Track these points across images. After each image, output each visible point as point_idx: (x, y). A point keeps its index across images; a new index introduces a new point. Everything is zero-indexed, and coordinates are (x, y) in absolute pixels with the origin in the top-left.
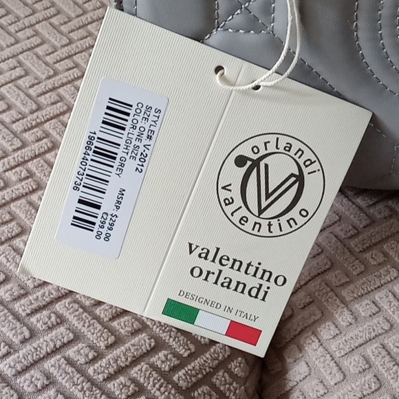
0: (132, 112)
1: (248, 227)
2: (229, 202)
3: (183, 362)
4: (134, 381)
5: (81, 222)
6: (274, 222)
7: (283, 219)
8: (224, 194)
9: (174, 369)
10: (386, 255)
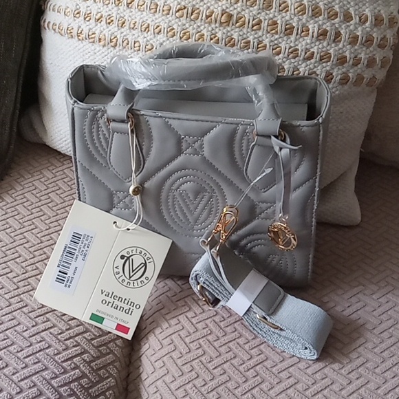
0: (82, 237)
1: (125, 283)
2: (118, 273)
3: (97, 337)
4: (76, 341)
5: (59, 280)
6: (135, 282)
7: (139, 281)
8: (116, 270)
9: (92, 339)
10: (186, 302)
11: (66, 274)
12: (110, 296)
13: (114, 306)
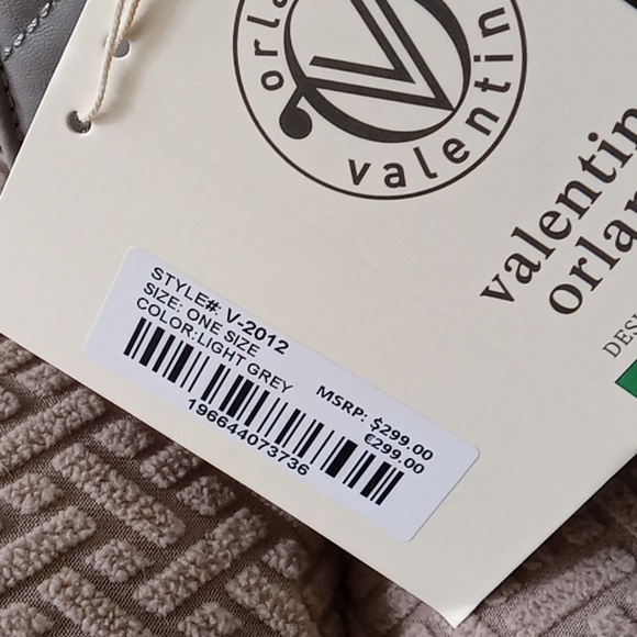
0: (156, 323)
1: (476, 143)
2: (396, 175)
6: (479, 71)
7: (477, 44)
8: (374, 182)
11: (350, 447)
12: (534, 255)
13: (609, 247)
